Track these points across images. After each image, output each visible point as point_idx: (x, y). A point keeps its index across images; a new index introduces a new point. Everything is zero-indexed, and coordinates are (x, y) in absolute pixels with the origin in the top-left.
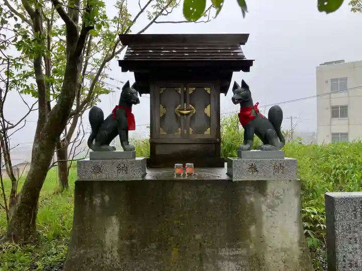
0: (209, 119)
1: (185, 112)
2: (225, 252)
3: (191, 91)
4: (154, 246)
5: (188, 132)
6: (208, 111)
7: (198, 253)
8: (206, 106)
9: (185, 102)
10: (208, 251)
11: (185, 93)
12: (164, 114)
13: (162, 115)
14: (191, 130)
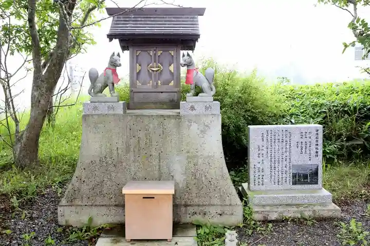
0: (172, 74)
1: (155, 69)
2: (174, 158)
3: (159, 53)
5: (157, 83)
6: (172, 68)
7: (158, 158)
8: (170, 65)
9: (155, 61)
10: (164, 157)
11: (155, 55)
12: (140, 71)
13: (138, 71)
14: (159, 82)
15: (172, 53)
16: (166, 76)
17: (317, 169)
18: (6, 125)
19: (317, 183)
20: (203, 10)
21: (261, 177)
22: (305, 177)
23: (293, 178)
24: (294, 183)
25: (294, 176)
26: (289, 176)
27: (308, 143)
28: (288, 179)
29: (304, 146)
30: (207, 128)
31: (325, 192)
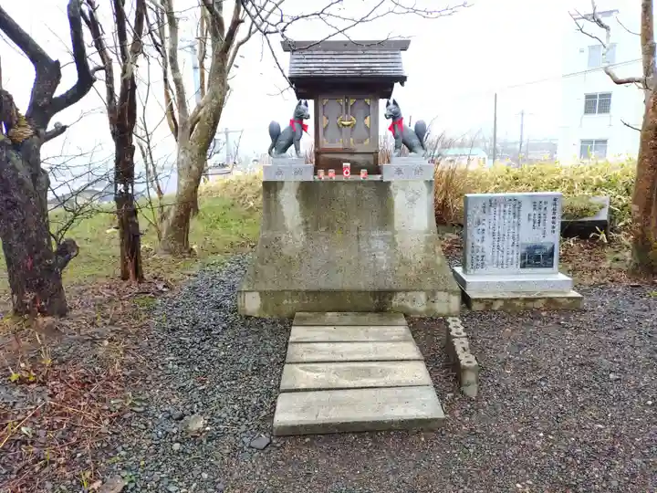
0: (368, 129)
1: (345, 123)
2: (376, 234)
3: (352, 102)
4: (323, 229)
5: (349, 141)
6: (367, 121)
7: (356, 234)
8: (366, 118)
9: (347, 113)
10: (363, 233)
11: (347, 104)
12: (327, 125)
13: (325, 125)
14: (352, 139)
15: (368, 101)
16: (360, 131)
17: (553, 249)
18: (147, 196)
19: (551, 266)
20: (408, 42)
21: (480, 258)
22: (535, 258)
23: (521, 259)
24: (523, 266)
25: (523, 257)
26: (516, 257)
27: (542, 215)
28: (515, 260)
29: (537, 219)
30: (416, 196)
31: (562, 277)
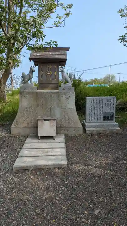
0: (56, 76)
1: (48, 74)
6: (55, 73)
9: (49, 70)
11: (49, 67)
12: (42, 74)
14: (50, 79)
15: (56, 67)
16: (53, 77)
17: (113, 114)
19: (113, 120)
20: (69, 48)
21: (90, 117)
22: (108, 118)
24: (104, 120)
25: (104, 117)
26: (102, 117)
27: (110, 104)
28: (101, 118)
29: (108, 105)
30: (69, 97)
31: (116, 123)
